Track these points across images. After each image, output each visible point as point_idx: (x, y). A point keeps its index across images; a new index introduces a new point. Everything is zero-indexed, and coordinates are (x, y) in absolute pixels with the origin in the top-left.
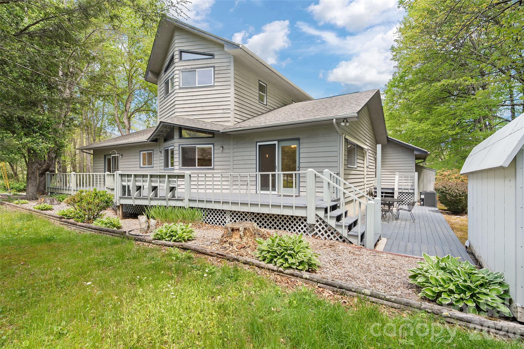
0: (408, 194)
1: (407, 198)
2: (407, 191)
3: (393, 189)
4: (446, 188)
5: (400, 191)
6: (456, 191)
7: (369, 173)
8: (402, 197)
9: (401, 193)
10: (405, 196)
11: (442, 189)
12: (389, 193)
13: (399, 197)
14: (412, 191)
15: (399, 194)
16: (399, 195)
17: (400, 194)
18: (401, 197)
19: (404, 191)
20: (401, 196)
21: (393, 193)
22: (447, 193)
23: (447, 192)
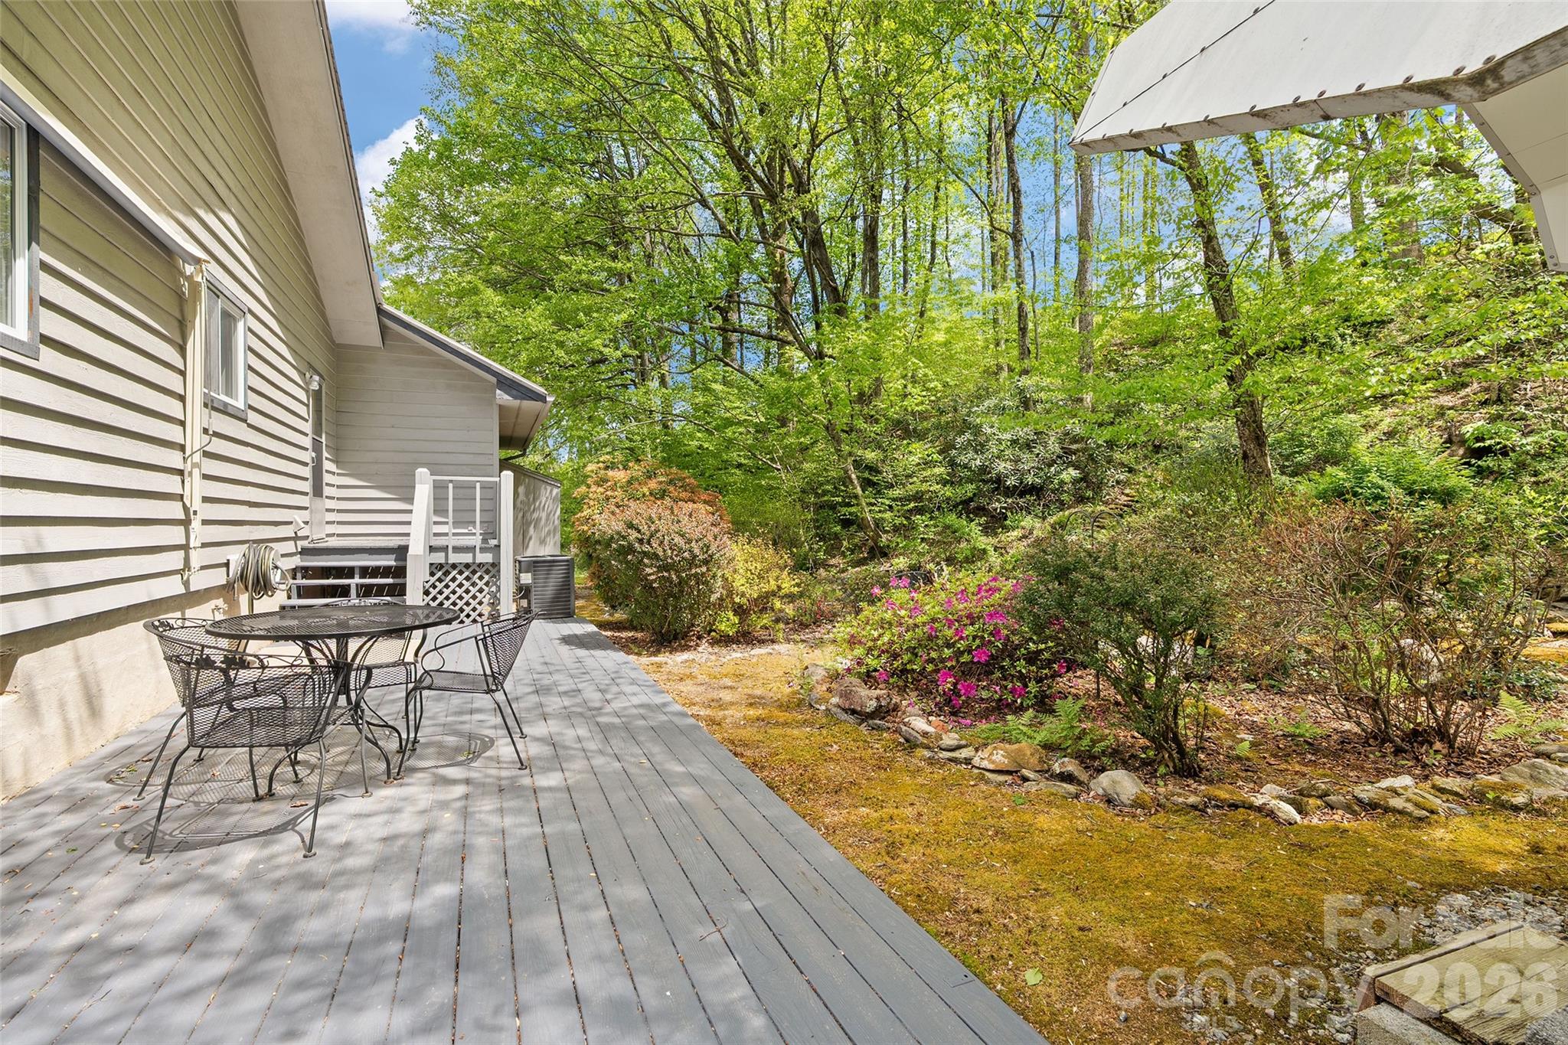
0: (474, 572)
1: (467, 591)
2: (467, 558)
3: (402, 552)
4: (639, 531)
5: (439, 558)
6: (678, 540)
7: (218, 446)
8: (447, 586)
9: (441, 566)
10: (460, 578)
11: (624, 538)
12: (375, 572)
13: (434, 587)
14: (487, 558)
15: (432, 574)
16: (433, 579)
17: (439, 574)
18: (440, 586)
19: (454, 558)
20: (440, 580)
21: (400, 572)
22: (645, 554)
23: (646, 548)
